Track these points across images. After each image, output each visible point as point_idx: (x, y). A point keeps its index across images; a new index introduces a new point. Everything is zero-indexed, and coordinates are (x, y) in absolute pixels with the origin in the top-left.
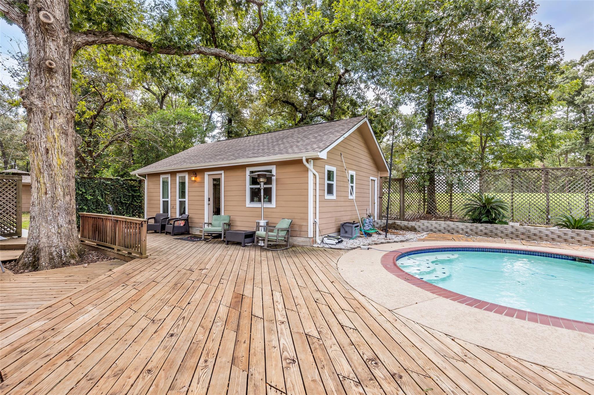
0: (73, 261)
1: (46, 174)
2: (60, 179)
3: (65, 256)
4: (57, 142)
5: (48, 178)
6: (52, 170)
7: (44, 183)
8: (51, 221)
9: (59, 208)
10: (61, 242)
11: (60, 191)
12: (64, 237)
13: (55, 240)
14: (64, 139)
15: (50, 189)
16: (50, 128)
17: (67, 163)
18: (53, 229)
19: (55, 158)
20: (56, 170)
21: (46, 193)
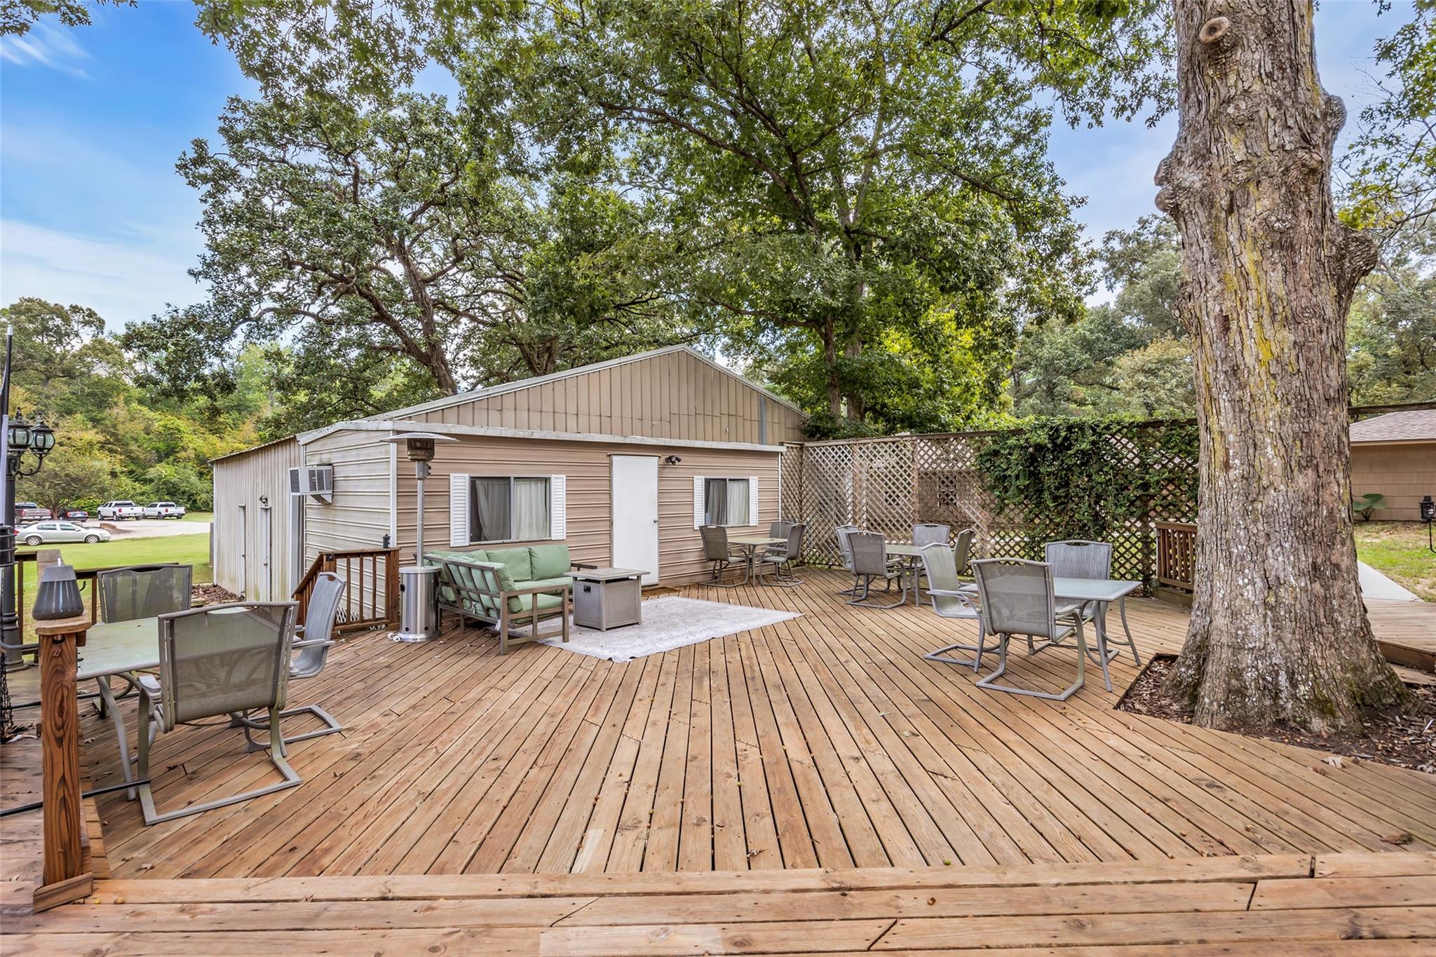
0: (1317, 724)
1: (1224, 404)
2: (1271, 413)
3: (1294, 697)
4: (1253, 284)
5: (1231, 415)
6: (1242, 387)
7: (1222, 433)
8: (1243, 559)
9: (1268, 516)
10: (1280, 639)
11: (1271, 455)
12: (1288, 624)
13: (1257, 629)
14: (1279, 267)
15: (1237, 449)
16: (1229, 243)
17: (1294, 353)
18: (1249, 587)
19: (1248, 342)
20: (1258, 382)
21: (1227, 466)
